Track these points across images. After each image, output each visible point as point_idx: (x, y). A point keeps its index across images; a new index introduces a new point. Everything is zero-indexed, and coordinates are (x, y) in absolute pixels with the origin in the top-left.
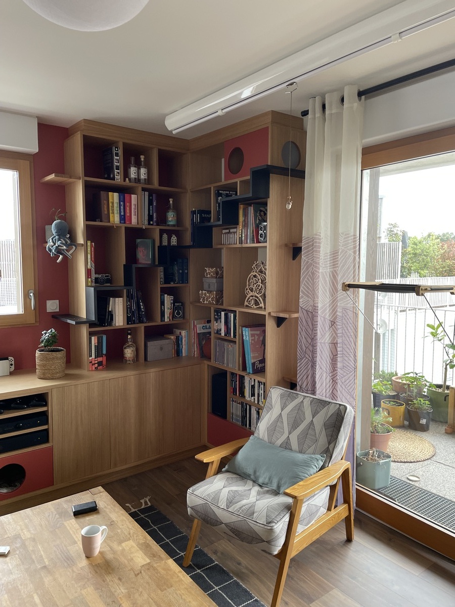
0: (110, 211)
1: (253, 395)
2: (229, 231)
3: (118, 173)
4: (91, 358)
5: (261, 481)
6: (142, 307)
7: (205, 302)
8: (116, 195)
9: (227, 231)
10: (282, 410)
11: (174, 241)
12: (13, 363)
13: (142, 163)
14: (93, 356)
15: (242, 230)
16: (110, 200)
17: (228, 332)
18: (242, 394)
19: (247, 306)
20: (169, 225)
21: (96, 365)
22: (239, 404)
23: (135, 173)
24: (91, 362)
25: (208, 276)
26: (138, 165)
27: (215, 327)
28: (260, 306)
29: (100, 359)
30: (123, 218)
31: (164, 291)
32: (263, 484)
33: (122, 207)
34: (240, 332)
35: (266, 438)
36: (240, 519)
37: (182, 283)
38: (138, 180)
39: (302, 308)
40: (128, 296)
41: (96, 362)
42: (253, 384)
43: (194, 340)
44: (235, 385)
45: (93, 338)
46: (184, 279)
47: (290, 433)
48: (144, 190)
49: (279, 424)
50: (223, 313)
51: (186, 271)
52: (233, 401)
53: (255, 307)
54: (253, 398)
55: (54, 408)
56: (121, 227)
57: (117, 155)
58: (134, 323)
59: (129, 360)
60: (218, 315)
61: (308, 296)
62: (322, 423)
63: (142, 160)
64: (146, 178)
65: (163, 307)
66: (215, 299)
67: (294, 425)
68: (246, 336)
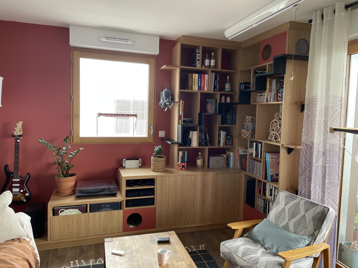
0: (193, 84)
1: (271, 195)
2: (261, 94)
3: (199, 63)
4: (178, 163)
5: (266, 246)
6: (207, 137)
7: (245, 136)
8: (197, 75)
9: (260, 94)
10: (285, 205)
11: (228, 100)
12: (141, 162)
13: (213, 57)
14: (180, 162)
15: (268, 94)
16: (194, 78)
17: (257, 155)
18: (264, 193)
19: (270, 140)
20: (226, 91)
21: (181, 167)
22: (262, 199)
23: (208, 63)
24: (179, 165)
25: (247, 121)
26: (210, 58)
27: (250, 152)
28: (278, 140)
29: (183, 164)
30: (200, 88)
31: (221, 129)
32: (268, 248)
33: (200, 82)
34: (264, 156)
35: (274, 222)
36: (249, 265)
37: (231, 125)
38: (209, 66)
39: (303, 142)
40: (200, 131)
41: (181, 165)
42: (271, 188)
43: (238, 158)
44: (261, 187)
45: (180, 152)
46: (233, 122)
47: (289, 220)
48: (212, 72)
49: (282, 214)
50: (255, 143)
51: (235, 118)
52: (259, 197)
53: (275, 141)
54: (271, 197)
55: (158, 187)
56: (198, 92)
57: (199, 53)
58: (203, 146)
59: (199, 166)
60: (252, 145)
61: (308, 136)
62: (311, 217)
63: (213, 55)
64: (214, 65)
65: (219, 138)
66: (250, 135)
67: (292, 216)
68: (268, 158)
